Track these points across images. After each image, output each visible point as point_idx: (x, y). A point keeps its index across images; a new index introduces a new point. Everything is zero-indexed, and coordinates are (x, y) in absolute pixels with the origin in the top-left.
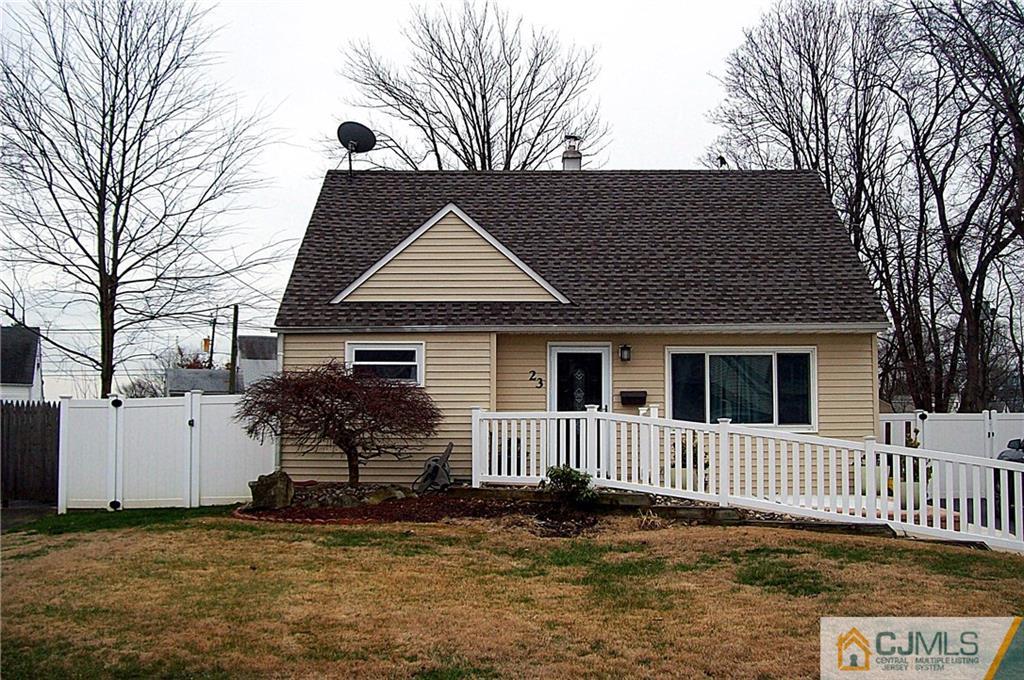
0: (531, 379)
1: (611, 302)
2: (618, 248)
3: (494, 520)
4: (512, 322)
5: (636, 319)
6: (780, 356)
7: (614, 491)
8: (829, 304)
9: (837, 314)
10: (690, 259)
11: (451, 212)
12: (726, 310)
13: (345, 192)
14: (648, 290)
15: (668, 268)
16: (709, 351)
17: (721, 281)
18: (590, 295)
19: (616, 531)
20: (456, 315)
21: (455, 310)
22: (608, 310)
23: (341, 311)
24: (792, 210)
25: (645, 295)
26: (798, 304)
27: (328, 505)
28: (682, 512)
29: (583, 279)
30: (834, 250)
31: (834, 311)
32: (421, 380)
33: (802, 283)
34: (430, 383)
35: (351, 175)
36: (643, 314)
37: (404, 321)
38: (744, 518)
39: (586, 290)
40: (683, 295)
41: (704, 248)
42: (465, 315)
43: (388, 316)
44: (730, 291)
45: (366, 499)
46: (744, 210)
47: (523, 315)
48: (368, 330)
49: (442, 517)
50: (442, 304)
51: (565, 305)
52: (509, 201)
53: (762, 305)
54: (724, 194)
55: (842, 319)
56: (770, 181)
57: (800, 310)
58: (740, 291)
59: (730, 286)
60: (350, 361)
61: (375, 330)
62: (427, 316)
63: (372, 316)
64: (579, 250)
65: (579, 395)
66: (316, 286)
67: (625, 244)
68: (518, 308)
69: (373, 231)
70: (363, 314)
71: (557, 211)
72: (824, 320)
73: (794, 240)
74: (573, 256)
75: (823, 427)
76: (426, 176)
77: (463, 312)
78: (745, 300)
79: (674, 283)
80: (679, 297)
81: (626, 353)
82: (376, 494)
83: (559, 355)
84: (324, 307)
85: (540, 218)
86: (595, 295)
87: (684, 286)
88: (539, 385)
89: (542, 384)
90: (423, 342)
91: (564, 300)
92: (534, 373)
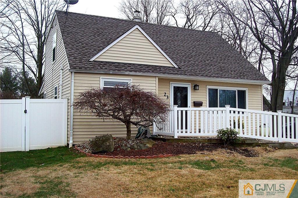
0: (165, 96)
1: (190, 68)
4: (163, 73)
6: (238, 91)
8: (251, 74)
11: (137, 28)
14: (199, 65)
16: (219, 88)
21: (140, 67)
22: (192, 71)
26: (243, 74)
30: (240, 58)
33: (239, 67)
37: (123, 70)
40: (210, 68)
42: (145, 69)
43: (116, 67)
47: (165, 71)
51: (176, 68)
56: (207, 34)
57: (245, 76)
60: (102, 86)
61: (114, 73)
62: (130, 68)
63: (109, 67)
65: (179, 102)
68: (162, 68)
70: (105, 66)
78: (228, 71)
81: (197, 87)
83: (174, 87)
84: (87, 62)
86: (184, 66)
87: (208, 65)
88: (167, 98)
89: (168, 98)
90: (132, 79)
91: (176, 67)
92: (166, 93)
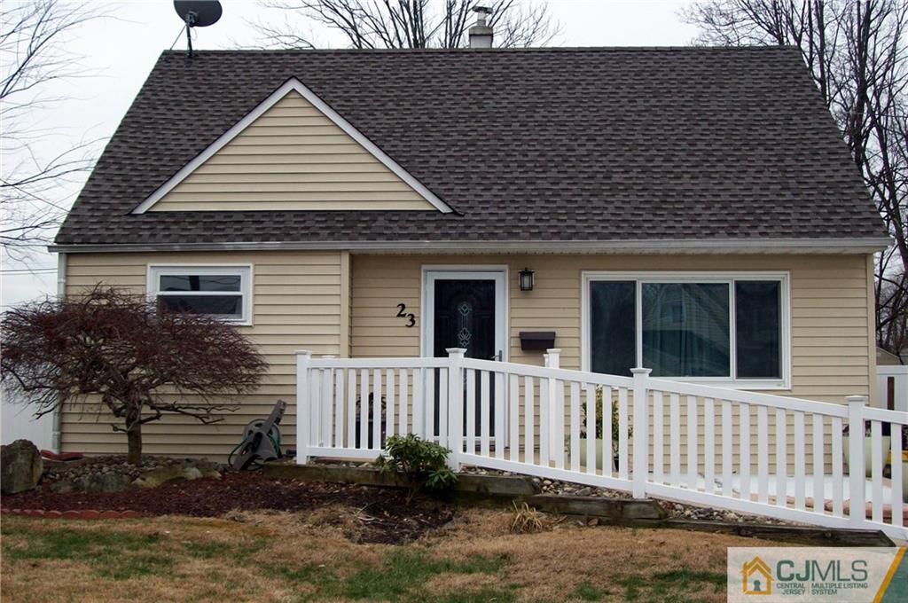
0: (399, 315)
1: (509, 211)
2: (524, 143)
3: (298, 515)
4: (372, 237)
5: (540, 233)
6: (739, 285)
7: (484, 473)
8: (807, 214)
9: (817, 226)
10: (621, 156)
11: (294, 90)
12: (665, 221)
13: (179, 75)
14: (560, 195)
15: (590, 167)
16: (641, 277)
17: (660, 184)
18: (480, 202)
19: (473, 534)
20: (296, 229)
21: (296, 222)
22: (503, 220)
23: (145, 223)
24: (763, 94)
25: (555, 202)
26: (765, 214)
27: (83, 489)
28: (577, 506)
29: (474, 181)
30: (816, 143)
31: (814, 222)
32: (247, 316)
33: (772, 187)
34: (261, 320)
35: (192, 56)
36: (550, 227)
37: (227, 235)
38: (666, 516)
39: (476, 195)
40: (606, 202)
41: (641, 142)
42: (308, 228)
43: (205, 229)
44: (673, 196)
45: (139, 481)
46: (699, 96)
47: (387, 228)
48: (177, 248)
49: (230, 509)
50: (280, 213)
51: (445, 214)
52: (389, 85)
53: (715, 214)
54: (673, 75)
55: (825, 233)
56: (735, 60)
57: (766, 221)
58: (685, 196)
59: (674, 190)
60: (153, 290)
61: (187, 249)
62: (258, 229)
63: (184, 229)
64: (474, 145)
65: (465, 337)
66: (119, 192)
67: (535, 137)
68: (381, 218)
69: (207, 123)
70: (173, 227)
71: (451, 96)
72: (799, 235)
73: (763, 132)
74: (464, 153)
75: (798, 382)
76: (288, 56)
77: (307, 224)
78: (691, 208)
79: (596, 186)
80: (602, 204)
81: (526, 280)
82: (156, 473)
83: (437, 282)
84: (123, 219)
85: (427, 106)
86: (488, 202)
87: (610, 190)
88: (410, 324)
89: (414, 322)
90: (251, 265)
91: (444, 209)
92: (403, 307)
